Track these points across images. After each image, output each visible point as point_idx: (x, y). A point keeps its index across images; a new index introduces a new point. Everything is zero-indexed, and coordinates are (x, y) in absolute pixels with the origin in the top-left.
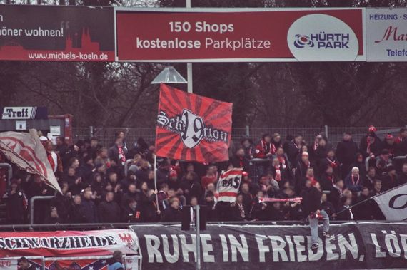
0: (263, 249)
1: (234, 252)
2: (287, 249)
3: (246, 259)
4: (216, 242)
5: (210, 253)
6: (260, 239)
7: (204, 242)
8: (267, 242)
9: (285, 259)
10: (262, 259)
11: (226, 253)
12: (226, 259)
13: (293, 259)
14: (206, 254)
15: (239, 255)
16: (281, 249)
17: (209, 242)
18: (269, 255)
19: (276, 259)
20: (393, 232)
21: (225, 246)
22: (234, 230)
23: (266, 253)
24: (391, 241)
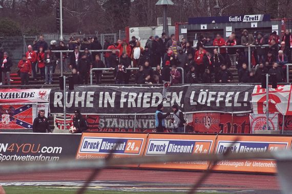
0: (123, 100)
1: (106, 102)
2: (136, 100)
3: (113, 106)
4: (96, 97)
5: (91, 102)
6: (123, 94)
7: (88, 96)
8: (127, 97)
9: (134, 106)
10: (122, 106)
11: (100, 102)
12: (100, 106)
13: (139, 105)
14: (88, 103)
15: (108, 103)
16: (133, 100)
17: (92, 96)
18: (126, 104)
19: (129, 106)
21: (101, 99)
22: (109, 89)
23: (124, 103)
24: (203, 96)
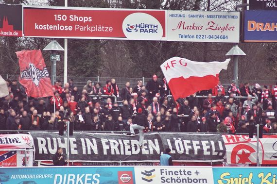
0: (105, 147)
1: (89, 149)
2: (119, 147)
3: (96, 152)
4: (78, 143)
5: (75, 149)
6: (104, 141)
7: (72, 143)
8: (108, 143)
9: (118, 153)
10: (105, 153)
11: (84, 149)
12: (84, 152)
13: (122, 153)
14: (72, 149)
15: (92, 150)
16: (116, 147)
17: (74, 142)
18: (109, 151)
19: (113, 153)
20: (180, 139)
21: (84, 145)
22: (89, 136)
23: (107, 150)
24: (179, 144)
